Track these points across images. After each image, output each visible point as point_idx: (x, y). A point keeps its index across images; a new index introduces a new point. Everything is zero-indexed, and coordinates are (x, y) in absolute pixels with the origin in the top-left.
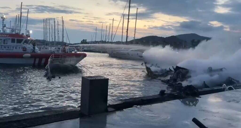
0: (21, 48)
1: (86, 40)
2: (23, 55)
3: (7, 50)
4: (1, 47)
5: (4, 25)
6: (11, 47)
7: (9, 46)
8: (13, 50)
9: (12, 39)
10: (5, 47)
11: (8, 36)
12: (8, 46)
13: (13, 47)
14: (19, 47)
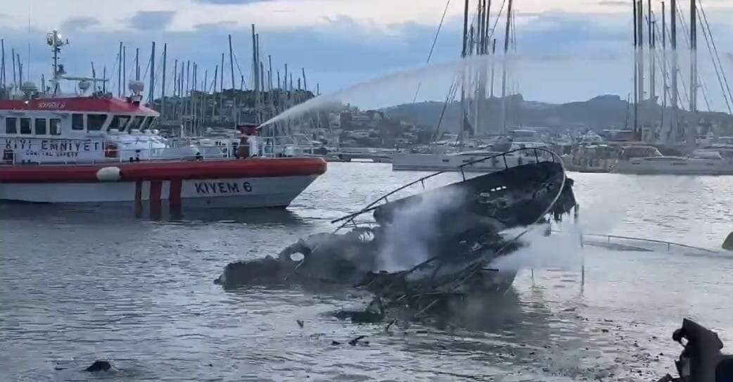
0: (99, 148)
3: (61, 155)
4: (43, 145)
5: (58, 69)
6: (71, 145)
7: (66, 141)
8: (76, 154)
9: (73, 115)
10: (53, 147)
11: (63, 105)
12: (64, 143)
13: (78, 146)
14: (96, 144)
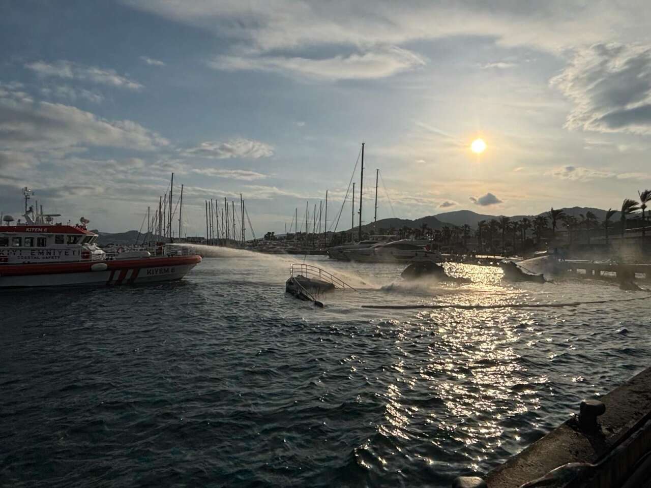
0: (76, 253)
1: (273, 233)
2: (91, 266)
3: (47, 258)
4: (32, 253)
5: (28, 209)
6: (54, 252)
7: (51, 249)
8: (59, 257)
9: (56, 236)
10: (40, 253)
11: (45, 230)
12: (47, 250)
13: (60, 253)
14: (74, 251)
